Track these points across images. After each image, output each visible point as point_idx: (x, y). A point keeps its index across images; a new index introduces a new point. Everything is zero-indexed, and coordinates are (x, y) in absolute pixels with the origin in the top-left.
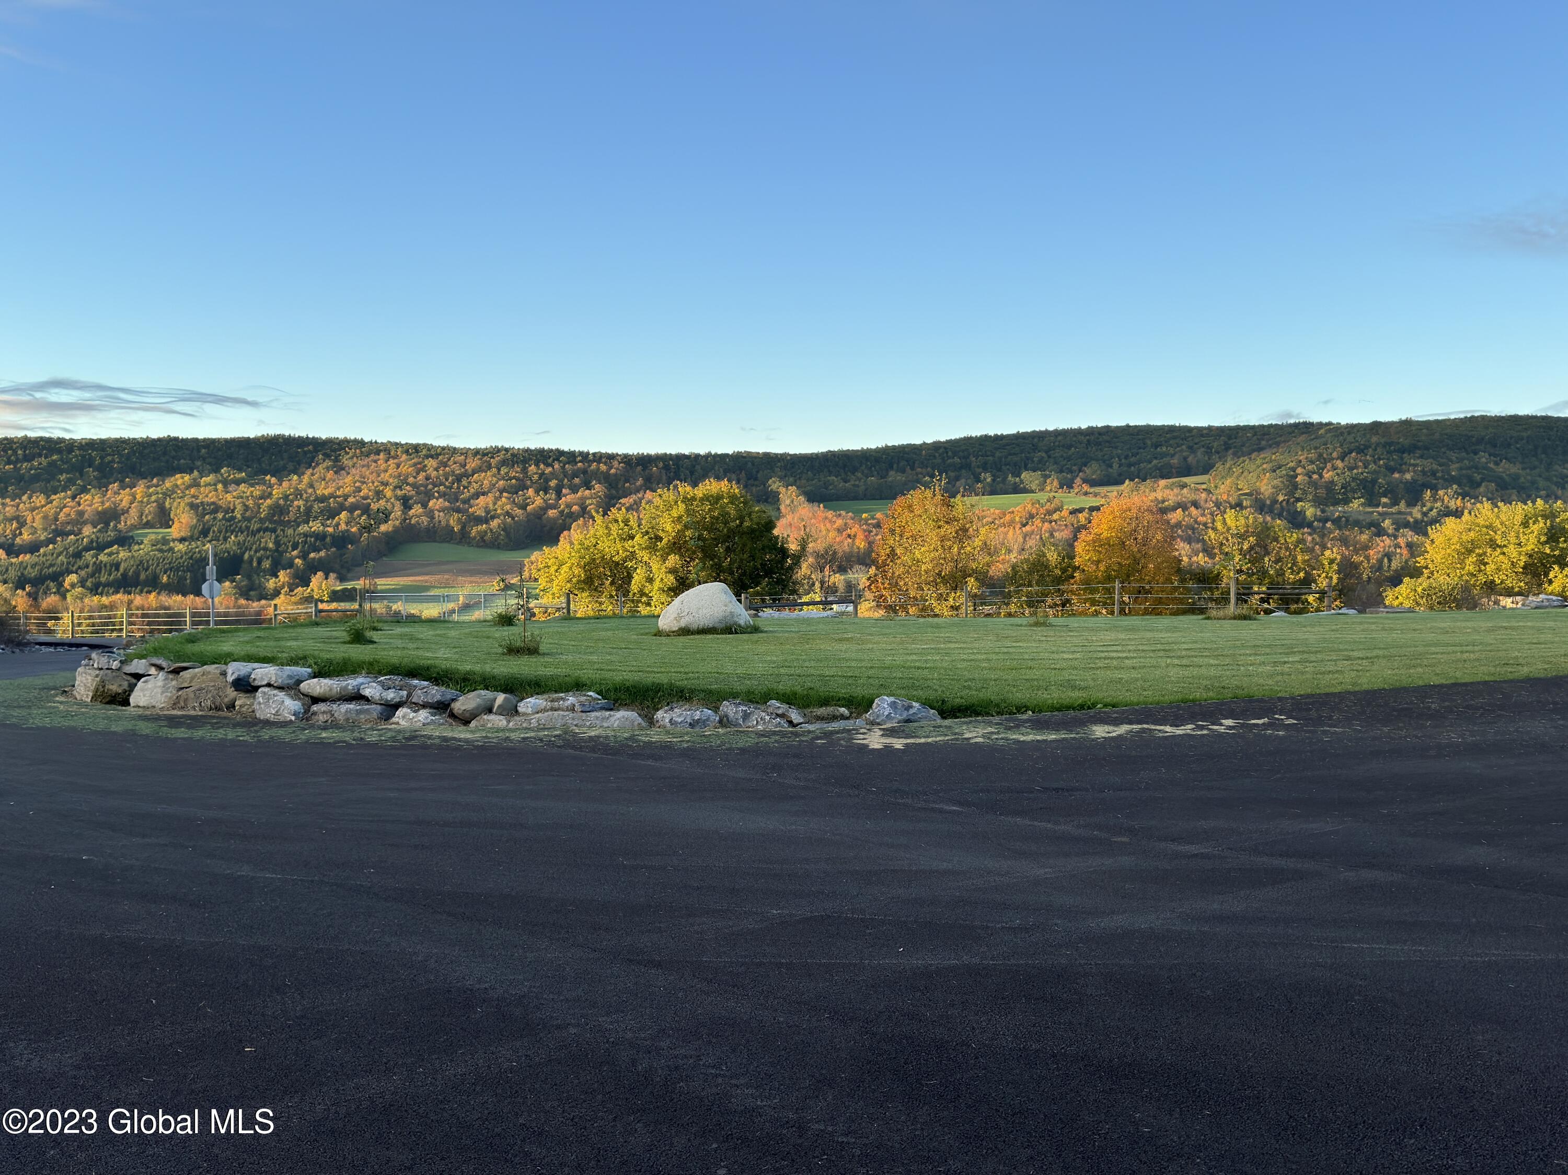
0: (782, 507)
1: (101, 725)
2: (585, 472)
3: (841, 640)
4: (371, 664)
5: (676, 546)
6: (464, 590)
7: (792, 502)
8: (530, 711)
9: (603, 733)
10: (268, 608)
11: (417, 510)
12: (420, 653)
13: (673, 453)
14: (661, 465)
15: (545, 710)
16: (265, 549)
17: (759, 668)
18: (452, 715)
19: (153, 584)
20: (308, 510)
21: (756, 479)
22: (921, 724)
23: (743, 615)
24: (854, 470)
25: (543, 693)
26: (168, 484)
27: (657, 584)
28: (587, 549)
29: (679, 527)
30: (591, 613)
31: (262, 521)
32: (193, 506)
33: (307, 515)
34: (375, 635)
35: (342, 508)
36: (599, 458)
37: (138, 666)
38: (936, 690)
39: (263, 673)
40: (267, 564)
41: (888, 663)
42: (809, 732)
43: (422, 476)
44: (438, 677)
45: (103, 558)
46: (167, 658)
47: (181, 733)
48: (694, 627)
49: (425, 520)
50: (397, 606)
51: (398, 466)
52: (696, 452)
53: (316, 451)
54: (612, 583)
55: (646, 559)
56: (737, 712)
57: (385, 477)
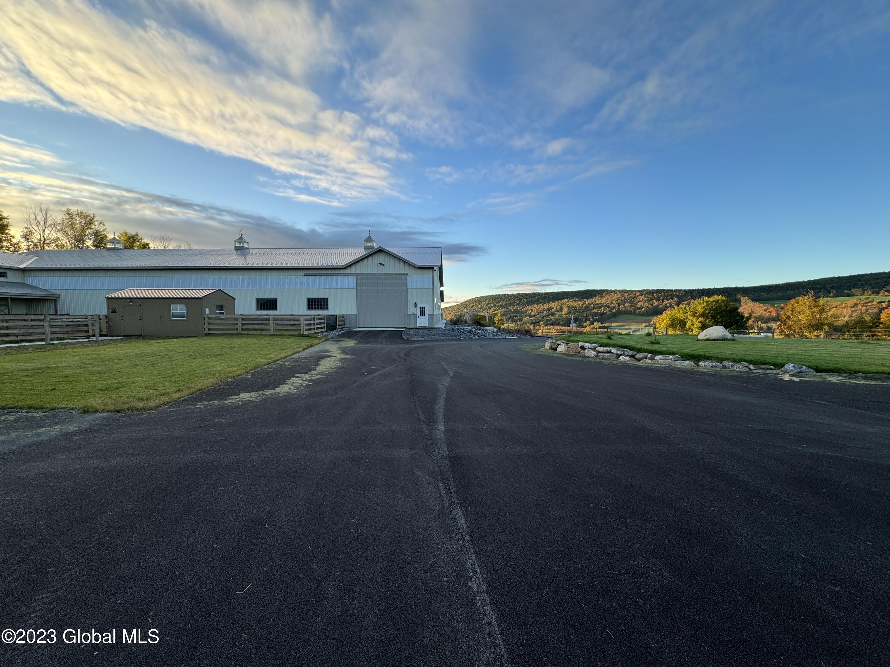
0: (742, 303)
1: (551, 355)
2: (671, 295)
3: (769, 345)
4: (613, 344)
5: (702, 315)
6: (634, 327)
7: (746, 301)
8: (658, 359)
9: (682, 367)
10: (585, 330)
11: (622, 306)
12: (626, 342)
13: (701, 288)
14: (697, 292)
15: (663, 359)
16: (584, 316)
17: (736, 352)
18: (635, 359)
19: (558, 324)
20: (594, 307)
21: (732, 295)
22: (807, 374)
23: (729, 336)
24: (772, 291)
25: (662, 355)
26: (562, 302)
27: (695, 326)
28: (672, 316)
29: (703, 310)
30: (673, 334)
31: (583, 310)
32: (567, 306)
33: (594, 308)
34: (613, 337)
35: (602, 306)
36: (676, 291)
37: (559, 342)
38: (813, 363)
39: (587, 345)
40: (584, 320)
41: (790, 353)
42: (758, 373)
43: (623, 298)
44: (632, 349)
45: (548, 318)
46: (565, 341)
47: (569, 358)
48: (711, 338)
49: (624, 309)
50: (616, 330)
51: (617, 295)
52: (710, 288)
53: (596, 293)
54: (680, 326)
55: (691, 319)
56: (729, 364)
57: (614, 298)
